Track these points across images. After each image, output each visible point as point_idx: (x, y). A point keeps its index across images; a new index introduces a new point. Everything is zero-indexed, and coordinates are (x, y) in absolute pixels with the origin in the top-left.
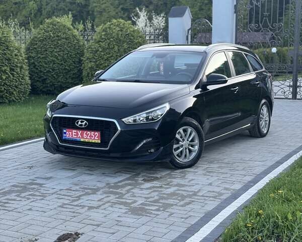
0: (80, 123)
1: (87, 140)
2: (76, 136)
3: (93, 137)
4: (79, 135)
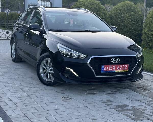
0: (114, 60)
1: (119, 71)
2: (112, 70)
3: (124, 68)
4: (114, 68)
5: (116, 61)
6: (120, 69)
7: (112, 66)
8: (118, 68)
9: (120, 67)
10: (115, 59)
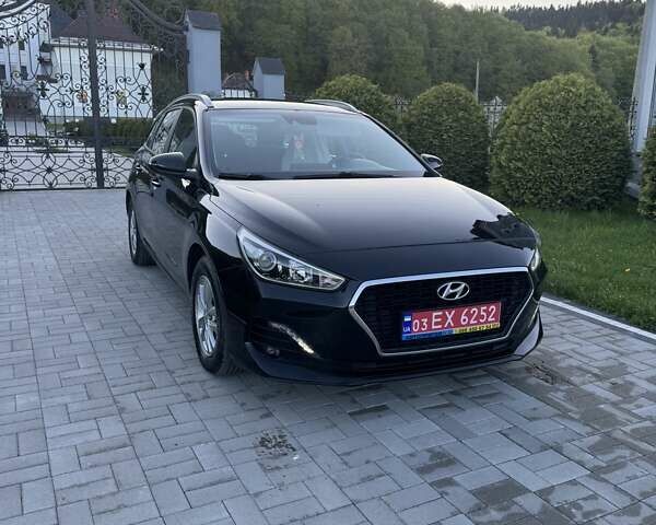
0: (448, 291)
1: (468, 329)
2: (440, 326)
3: (485, 317)
4: (449, 320)
5: (454, 295)
6: (472, 322)
7: (440, 313)
8: (463, 317)
9: (469, 316)
10: (453, 287)
